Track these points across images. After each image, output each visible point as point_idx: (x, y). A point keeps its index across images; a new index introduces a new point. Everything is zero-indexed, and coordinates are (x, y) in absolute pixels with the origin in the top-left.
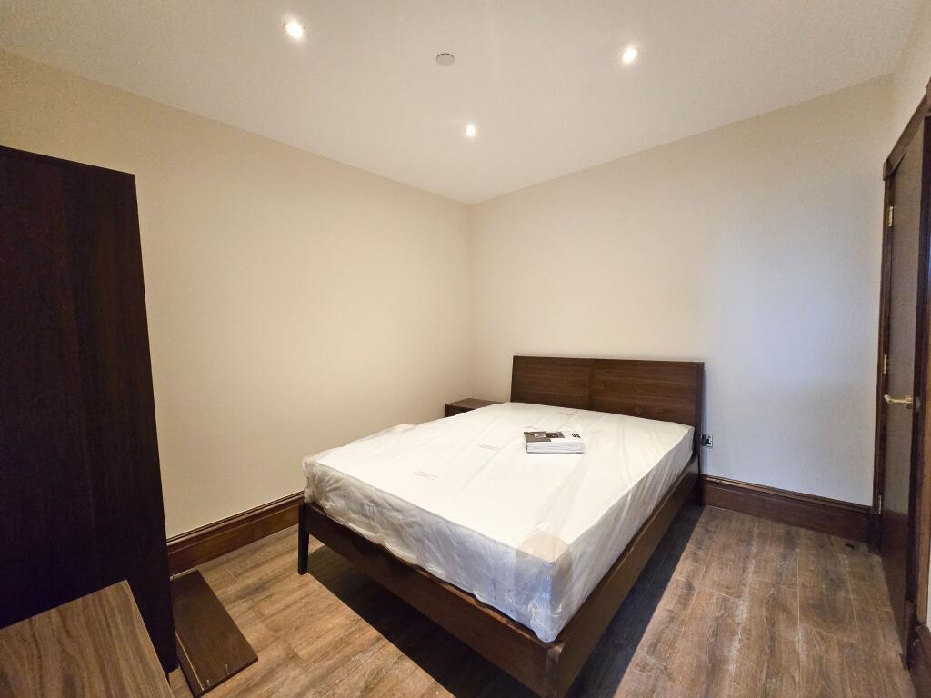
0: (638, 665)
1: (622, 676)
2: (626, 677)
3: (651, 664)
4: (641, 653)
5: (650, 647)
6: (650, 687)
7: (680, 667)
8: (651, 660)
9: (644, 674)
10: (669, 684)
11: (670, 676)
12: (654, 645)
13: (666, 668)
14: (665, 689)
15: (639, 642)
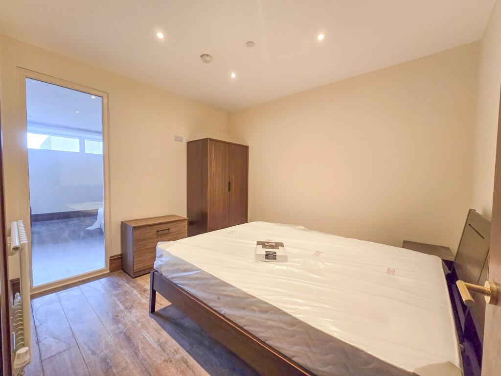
0: (178, 349)
1: (176, 341)
2: (175, 342)
3: (176, 355)
4: (184, 353)
5: (186, 359)
6: (166, 349)
7: (168, 369)
8: (178, 356)
9: (173, 350)
10: (163, 359)
11: (166, 361)
12: (186, 362)
13: (171, 361)
14: (162, 356)
15: (191, 355)
